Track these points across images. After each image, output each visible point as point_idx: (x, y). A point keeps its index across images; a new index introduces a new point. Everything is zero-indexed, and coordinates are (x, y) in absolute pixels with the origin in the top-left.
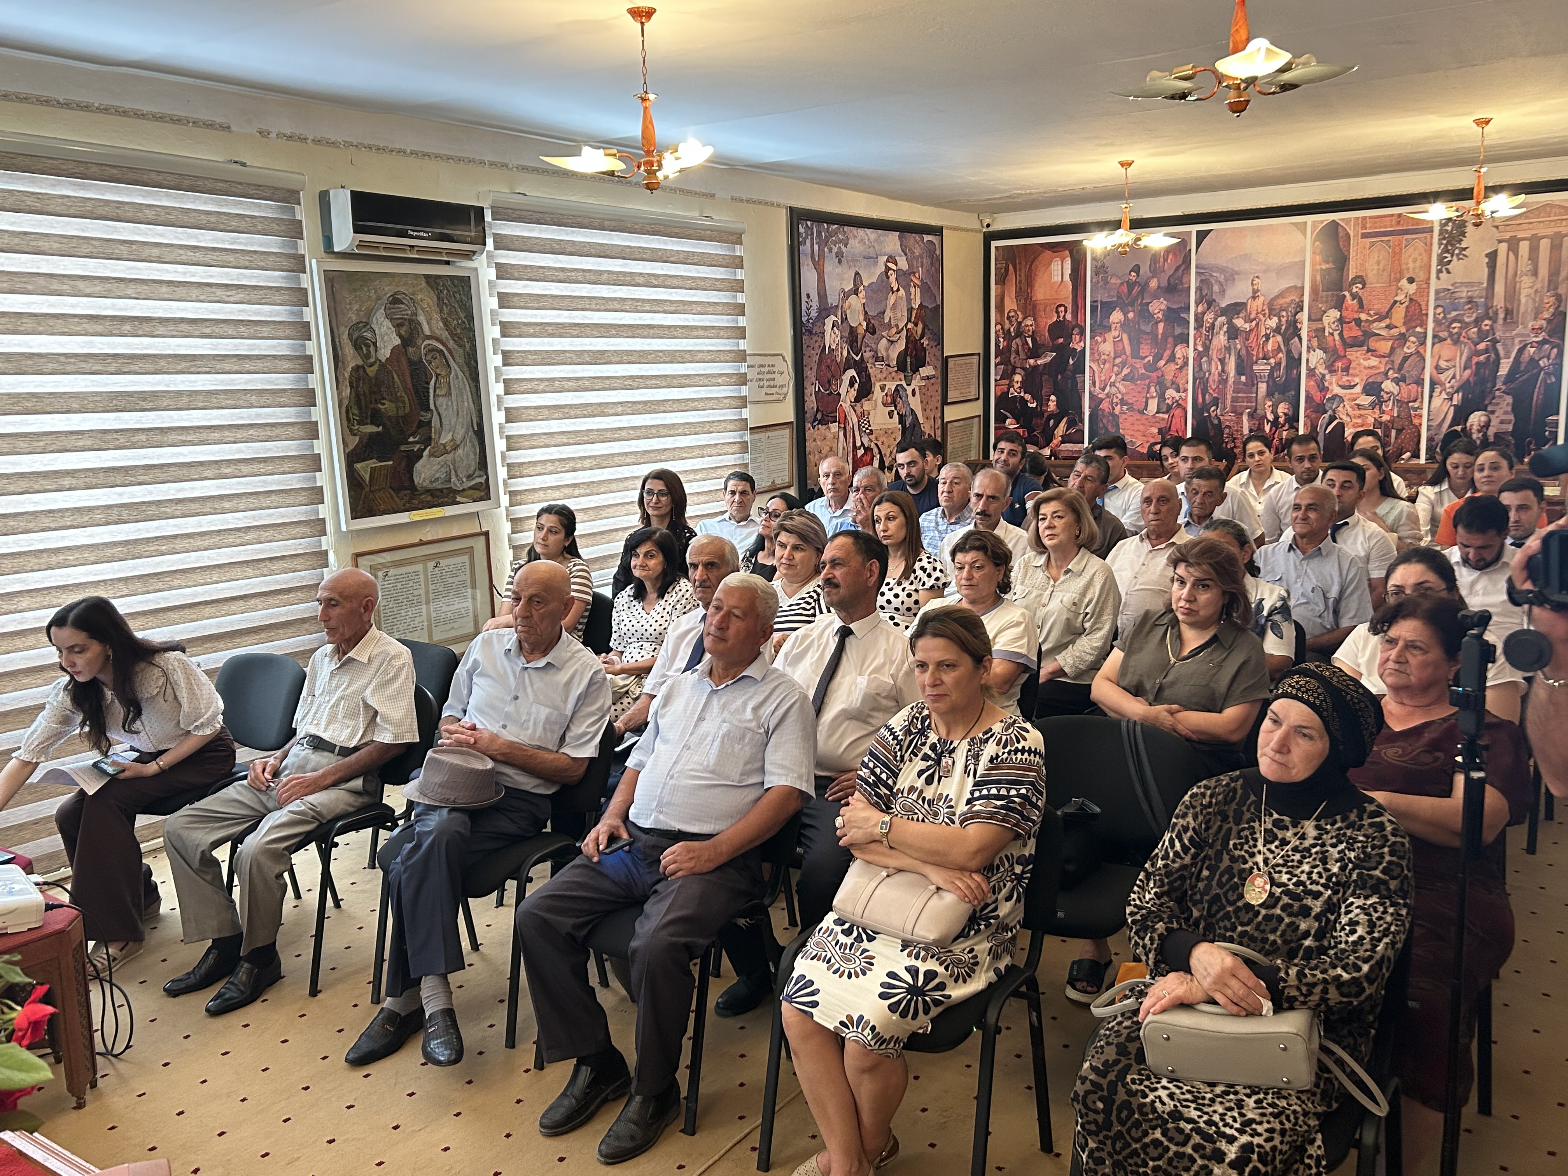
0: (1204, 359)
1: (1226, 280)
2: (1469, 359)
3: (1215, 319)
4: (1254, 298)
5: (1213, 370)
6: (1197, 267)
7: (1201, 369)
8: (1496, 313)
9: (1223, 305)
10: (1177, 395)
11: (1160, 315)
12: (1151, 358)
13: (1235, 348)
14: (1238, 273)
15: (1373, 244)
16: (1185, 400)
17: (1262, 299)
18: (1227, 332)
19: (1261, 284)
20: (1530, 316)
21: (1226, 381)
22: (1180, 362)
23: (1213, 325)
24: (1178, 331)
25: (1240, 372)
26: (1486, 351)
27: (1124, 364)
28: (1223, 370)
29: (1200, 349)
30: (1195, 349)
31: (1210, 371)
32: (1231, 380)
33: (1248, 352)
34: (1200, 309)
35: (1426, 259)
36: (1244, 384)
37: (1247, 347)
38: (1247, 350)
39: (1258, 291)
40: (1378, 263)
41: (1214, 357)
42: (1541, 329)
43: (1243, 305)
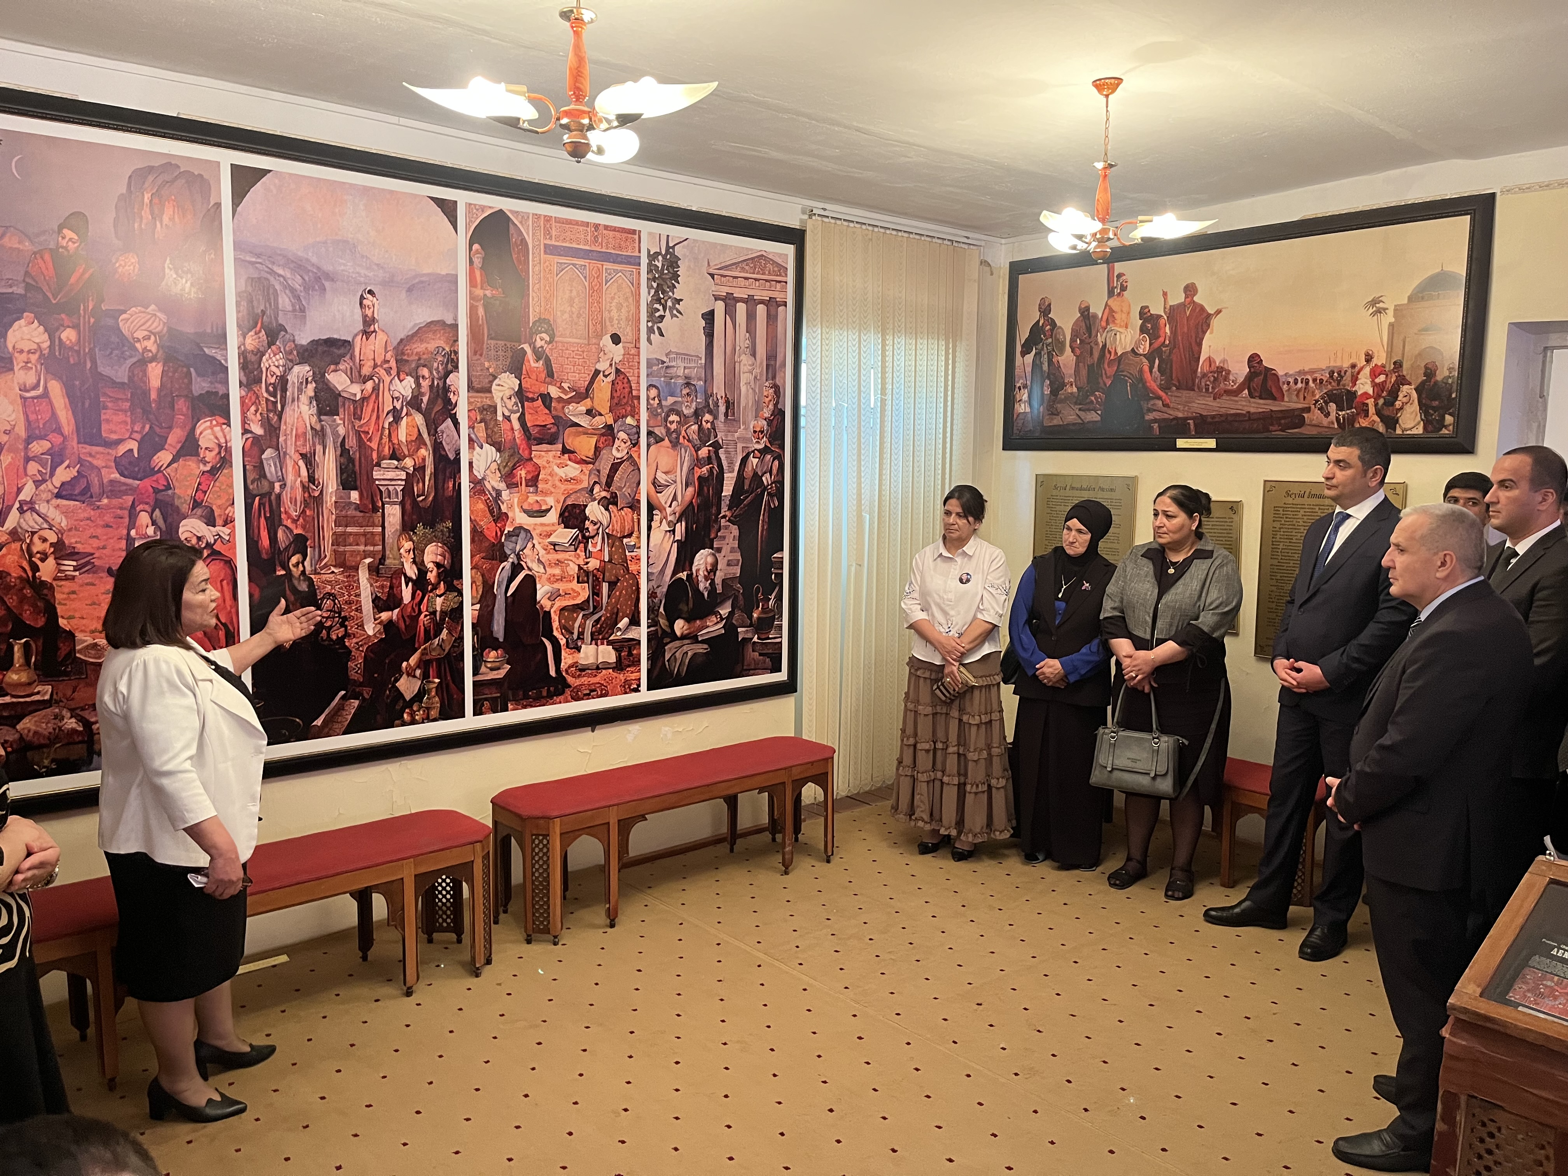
0: (269, 453)
1: (307, 288)
2: (691, 470)
3: (288, 370)
4: (366, 333)
5: (290, 477)
6: (237, 246)
7: (263, 475)
8: (717, 405)
9: (304, 339)
10: (208, 533)
11: (151, 345)
12: (134, 445)
13: (335, 434)
14: (329, 277)
15: (561, 267)
16: (231, 542)
17: (381, 337)
18: (316, 397)
19: (380, 309)
20: (751, 414)
21: (318, 501)
22: (210, 456)
23: (283, 381)
24: (200, 386)
25: (348, 480)
26: (709, 460)
27: (57, 458)
28: (312, 479)
29: (258, 430)
30: (245, 431)
31: (283, 481)
32: (330, 499)
33: (361, 443)
34: (251, 342)
35: (633, 308)
36: (357, 507)
37: (358, 433)
38: (360, 440)
39: (373, 320)
40: (571, 300)
41: (291, 450)
42: (762, 432)
43: (346, 345)
